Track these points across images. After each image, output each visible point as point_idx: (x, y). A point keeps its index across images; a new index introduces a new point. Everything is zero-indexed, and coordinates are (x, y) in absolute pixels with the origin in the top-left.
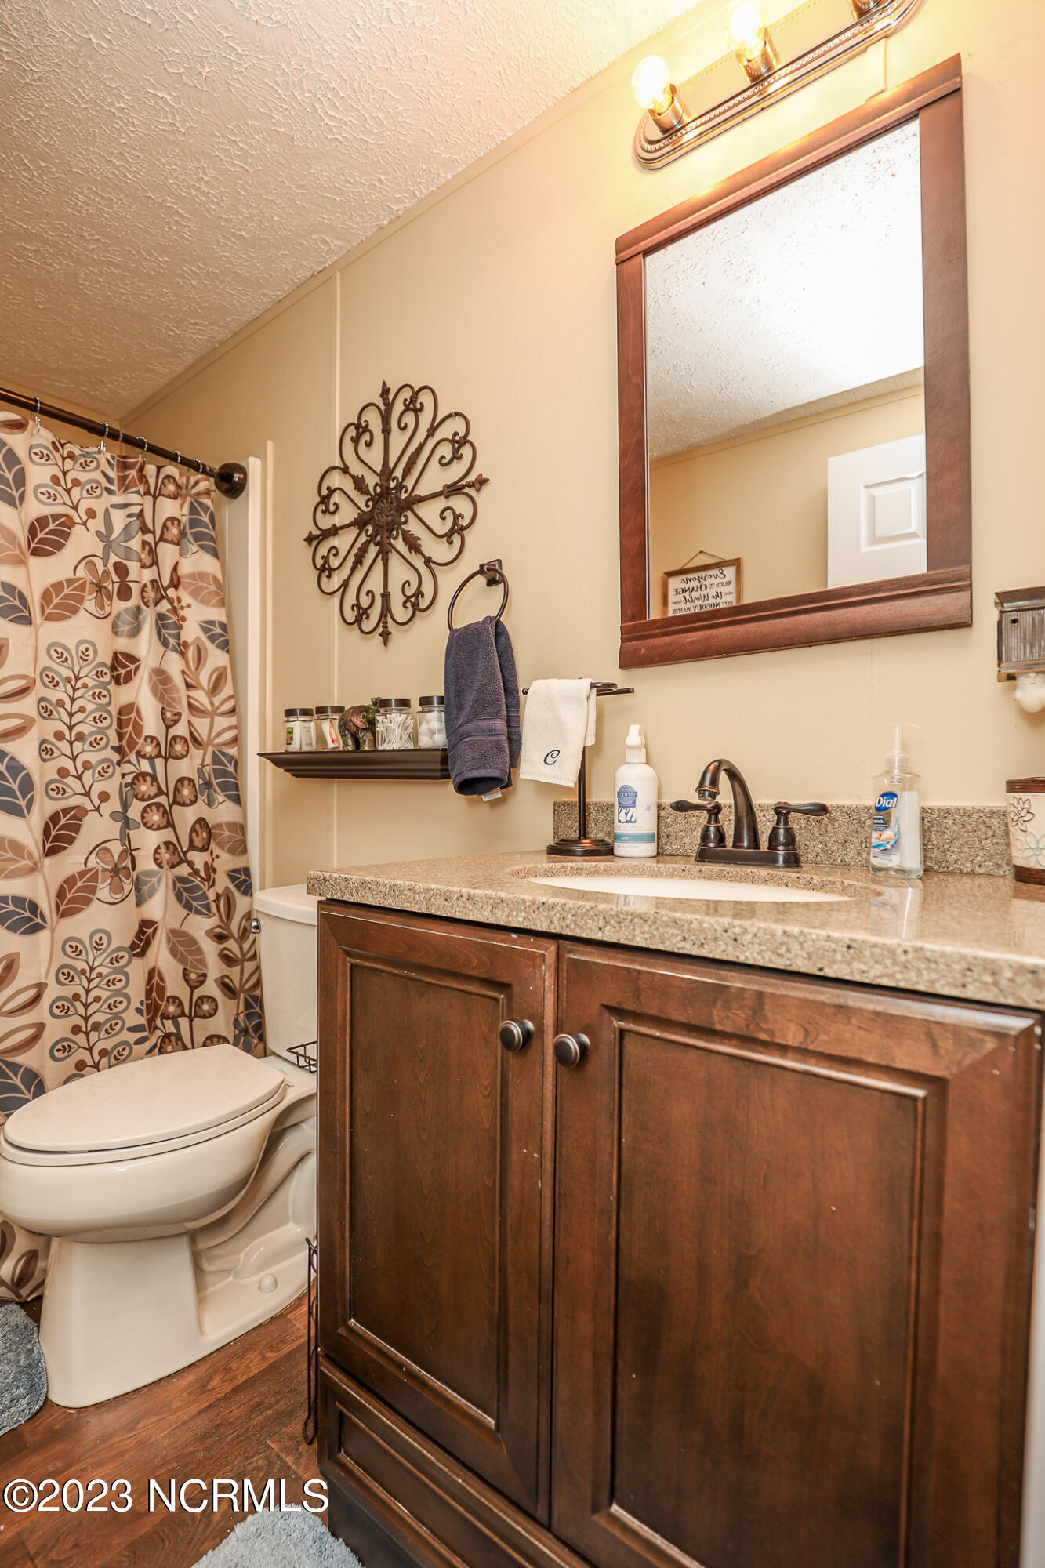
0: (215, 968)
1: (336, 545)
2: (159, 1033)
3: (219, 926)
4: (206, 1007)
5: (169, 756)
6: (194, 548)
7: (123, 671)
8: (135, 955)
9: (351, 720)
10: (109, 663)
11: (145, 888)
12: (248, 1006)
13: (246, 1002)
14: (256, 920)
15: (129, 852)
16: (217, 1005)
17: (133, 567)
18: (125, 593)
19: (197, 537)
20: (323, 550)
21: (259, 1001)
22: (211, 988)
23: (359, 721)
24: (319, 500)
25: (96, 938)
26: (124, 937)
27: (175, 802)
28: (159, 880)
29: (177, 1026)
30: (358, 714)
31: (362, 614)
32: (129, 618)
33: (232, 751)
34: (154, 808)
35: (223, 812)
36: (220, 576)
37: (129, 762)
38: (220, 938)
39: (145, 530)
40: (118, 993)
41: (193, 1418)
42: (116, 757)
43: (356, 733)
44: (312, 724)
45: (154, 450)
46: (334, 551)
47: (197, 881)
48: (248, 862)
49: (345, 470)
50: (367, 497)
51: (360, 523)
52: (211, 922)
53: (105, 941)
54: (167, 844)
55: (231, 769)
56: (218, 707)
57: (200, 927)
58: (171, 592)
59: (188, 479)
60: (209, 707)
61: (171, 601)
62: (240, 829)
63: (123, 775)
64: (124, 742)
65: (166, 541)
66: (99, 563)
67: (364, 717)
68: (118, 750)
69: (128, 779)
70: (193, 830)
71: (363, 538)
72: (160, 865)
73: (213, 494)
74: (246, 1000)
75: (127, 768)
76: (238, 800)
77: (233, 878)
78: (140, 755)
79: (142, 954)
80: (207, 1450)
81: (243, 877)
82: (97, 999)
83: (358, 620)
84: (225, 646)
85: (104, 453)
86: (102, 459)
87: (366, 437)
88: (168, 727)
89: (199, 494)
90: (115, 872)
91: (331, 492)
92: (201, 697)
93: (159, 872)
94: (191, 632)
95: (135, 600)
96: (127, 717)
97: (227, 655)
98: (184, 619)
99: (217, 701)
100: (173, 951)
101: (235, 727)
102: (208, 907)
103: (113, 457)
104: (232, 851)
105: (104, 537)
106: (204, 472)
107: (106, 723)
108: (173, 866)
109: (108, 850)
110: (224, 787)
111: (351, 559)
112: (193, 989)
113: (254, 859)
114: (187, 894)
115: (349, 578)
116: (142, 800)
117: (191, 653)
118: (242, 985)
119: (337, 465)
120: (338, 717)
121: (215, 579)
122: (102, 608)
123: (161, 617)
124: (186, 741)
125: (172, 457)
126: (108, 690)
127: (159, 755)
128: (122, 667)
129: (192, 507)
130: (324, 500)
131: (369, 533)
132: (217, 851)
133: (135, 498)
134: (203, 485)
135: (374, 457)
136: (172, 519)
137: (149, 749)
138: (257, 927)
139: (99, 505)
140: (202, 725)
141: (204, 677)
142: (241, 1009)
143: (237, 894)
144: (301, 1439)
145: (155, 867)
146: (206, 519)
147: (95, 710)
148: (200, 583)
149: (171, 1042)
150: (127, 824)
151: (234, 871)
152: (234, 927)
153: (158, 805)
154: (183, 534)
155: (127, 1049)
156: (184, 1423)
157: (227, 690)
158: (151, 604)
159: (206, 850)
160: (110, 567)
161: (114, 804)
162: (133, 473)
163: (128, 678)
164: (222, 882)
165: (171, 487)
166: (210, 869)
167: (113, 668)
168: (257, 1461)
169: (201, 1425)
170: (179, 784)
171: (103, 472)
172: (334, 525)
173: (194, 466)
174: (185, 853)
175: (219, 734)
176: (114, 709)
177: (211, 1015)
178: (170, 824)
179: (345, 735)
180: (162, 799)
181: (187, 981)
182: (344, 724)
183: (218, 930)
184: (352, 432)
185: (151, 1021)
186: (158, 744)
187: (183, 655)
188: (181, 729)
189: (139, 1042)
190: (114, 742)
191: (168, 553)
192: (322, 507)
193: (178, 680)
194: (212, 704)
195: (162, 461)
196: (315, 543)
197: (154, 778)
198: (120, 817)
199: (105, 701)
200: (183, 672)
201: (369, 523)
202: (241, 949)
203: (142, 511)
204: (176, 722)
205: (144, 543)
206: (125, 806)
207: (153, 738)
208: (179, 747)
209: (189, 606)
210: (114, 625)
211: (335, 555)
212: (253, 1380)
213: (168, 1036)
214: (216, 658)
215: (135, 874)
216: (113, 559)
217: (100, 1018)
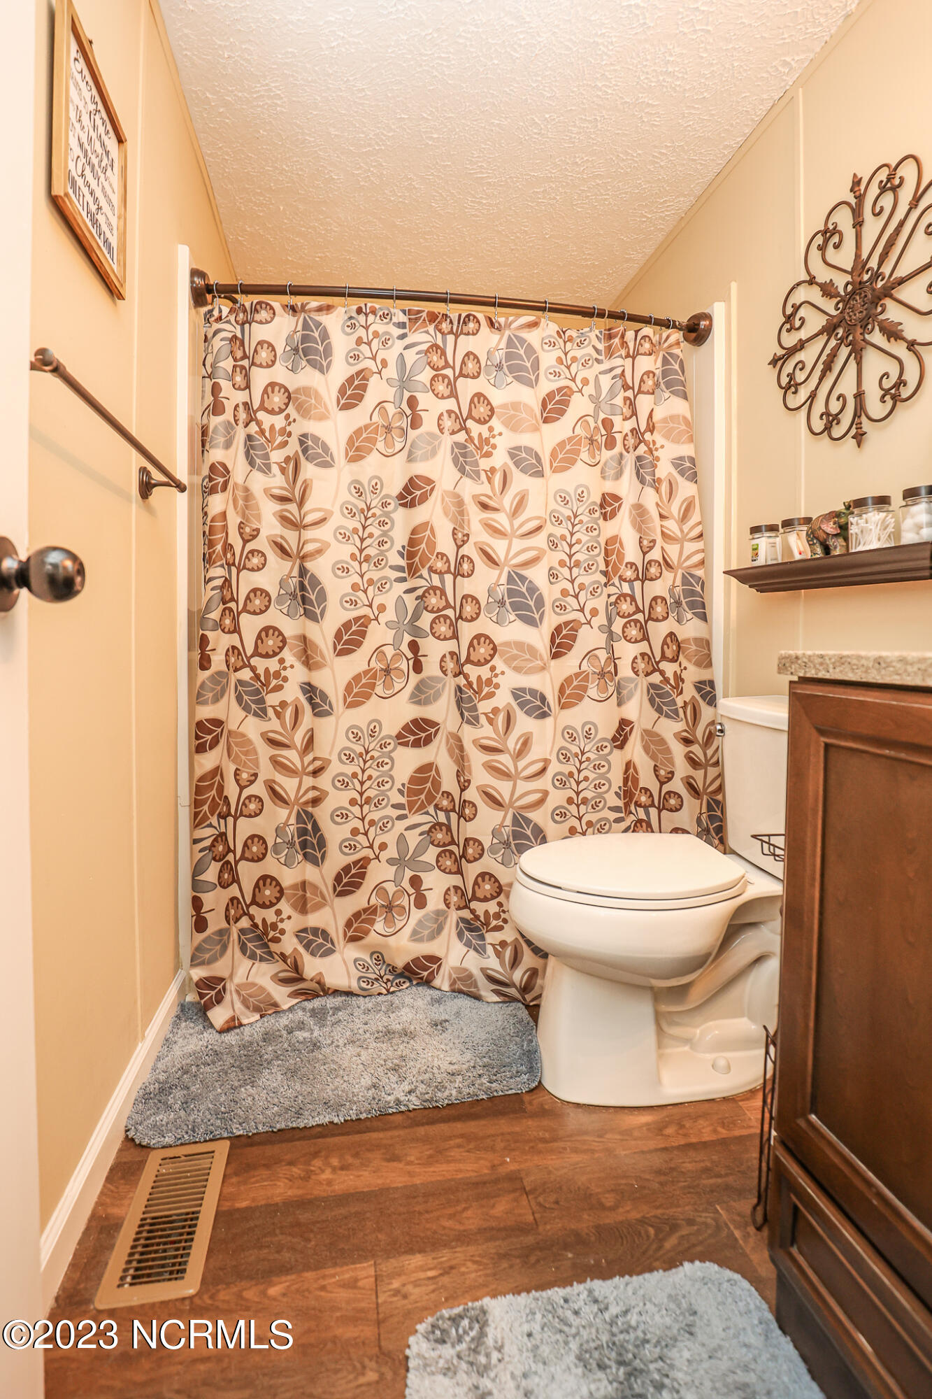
0: (682, 769)
1: (803, 359)
2: (632, 818)
3: (686, 731)
4: (672, 802)
5: (645, 578)
6: (667, 395)
7: (609, 509)
8: (615, 747)
9: (820, 528)
10: (599, 502)
11: (625, 692)
12: (710, 808)
13: (709, 804)
14: (720, 724)
15: (613, 659)
16: (682, 801)
17: (617, 420)
18: (611, 444)
19: (669, 385)
20: (789, 368)
21: (721, 805)
22: (677, 785)
23: (830, 528)
24: (784, 320)
25: (586, 728)
26: (607, 730)
27: (650, 618)
28: (636, 685)
29: (647, 814)
30: (829, 521)
31: (831, 420)
32: (615, 464)
33: (699, 573)
34: (632, 624)
35: (690, 629)
36: (688, 416)
37: (613, 585)
38: (687, 742)
39: (626, 387)
40: (602, 776)
41: (650, 1152)
42: (603, 580)
43: (825, 540)
44: (778, 540)
45: (633, 318)
46: (800, 366)
47: (668, 688)
48: (713, 675)
49: (812, 281)
50: (835, 301)
51: (829, 329)
52: (679, 726)
53: (593, 731)
54: (643, 655)
55: (699, 589)
56: (687, 534)
57: (670, 729)
58: (647, 436)
59: (661, 335)
60: (679, 534)
61: (647, 444)
62: (705, 644)
63: (609, 596)
64: (610, 568)
65: (644, 393)
66: (590, 420)
67: (835, 523)
68: (605, 574)
69: (613, 599)
70: (665, 643)
71: (833, 343)
72: (636, 673)
73: (682, 344)
74: (708, 803)
75: (612, 590)
76: (704, 617)
77: (699, 689)
78: (621, 579)
79: (621, 747)
80: (661, 1184)
81: (708, 689)
82: (586, 779)
83: (828, 428)
84: (694, 478)
85: (593, 331)
86: (592, 335)
87: (836, 239)
88: (644, 554)
89: (670, 346)
90: (602, 675)
91: (796, 308)
92: (672, 526)
93: (635, 679)
94: (664, 470)
95: (619, 448)
96: (612, 548)
97: (695, 486)
98: (658, 459)
99: (686, 528)
100: (646, 749)
101: (703, 551)
102: (676, 712)
103: (601, 332)
104: (698, 664)
105: (595, 399)
106: (674, 327)
107: (597, 551)
108: (647, 675)
109: (596, 656)
110: (692, 605)
111: (820, 367)
112: (662, 784)
113: (718, 673)
114: (659, 699)
115: (817, 388)
116: (623, 617)
117: (664, 488)
118: (705, 789)
119: (802, 279)
120: (805, 528)
121: (685, 418)
122: (594, 457)
123: (639, 458)
124: (660, 565)
125: (647, 321)
126: (598, 525)
127: (637, 578)
128: (608, 505)
129: (665, 360)
130: (789, 319)
131: (839, 336)
132: (685, 663)
133: (619, 362)
134: (673, 339)
135: (845, 257)
136: (648, 373)
137: (629, 574)
138: (722, 731)
139: (590, 374)
140: (673, 551)
141: (675, 508)
142: (704, 809)
143: (703, 705)
144: (749, 1220)
145: (632, 675)
146: (677, 367)
147: (588, 541)
148: (671, 425)
149: (642, 825)
150: (611, 636)
151: (700, 682)
152: (700, 733)
153: (636, 621)
154: (657, 385)
155: (608, 825)
156: (643, 1152)
157: (695, 517)
158: (631, 450)
159: (676, 661)
160: (600, 422)
161: (601, 619)
162: (617, 341)
163: (613, 514)
164: (689, 692)
165: (647, 346)
166: (679, 678)
167: (602, 506)
168: (706, 1217)
169: (657, 1161)
170: (653, 603)
171: (594, 346)
172: (801, 340)
173: (666, 324)
174: (657, 663)
175: (688, 557)
176: (602, 541)
177: (677, 810)
178: (645, 638)
179: (814, 544)
180: (639, 616)
181: (657, 776)
182: (812, 533)
183: (685, 734)
184: (819, 240)
185: (627, 805)
186: (637, 569)
187: (657, 490)
188: (655, 554)
189: (618, 820)
190: (603, 567)
191: (644, 403)
192: (788, 326)
193: (654, 513)
194: (682, 531)
195: (638, 325)
196: (780, 363)
197: (633, 599)
198: (606, 629)
199: (596, 533)
200: (657, 505)
201: (839, 326)
202: (705, 755)
203: (623, 371)
204: (651, 548)
205: (626, 399)
206: (610, 621)
207: (632, 564)
208: (653, 570)
209: (662, 447)
210: (603, 472)
211: (801, 369)
212: (705, 1145)
213: (640, 821)
214: (686, 489)
215: (617, 679)
216: (602, 416)
217: (588, 794)
